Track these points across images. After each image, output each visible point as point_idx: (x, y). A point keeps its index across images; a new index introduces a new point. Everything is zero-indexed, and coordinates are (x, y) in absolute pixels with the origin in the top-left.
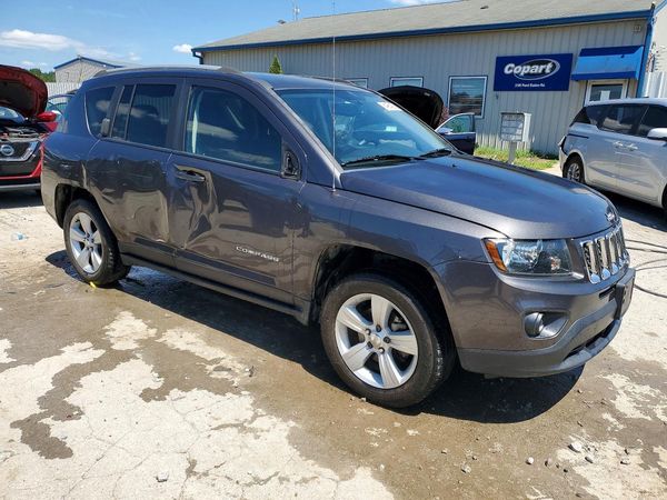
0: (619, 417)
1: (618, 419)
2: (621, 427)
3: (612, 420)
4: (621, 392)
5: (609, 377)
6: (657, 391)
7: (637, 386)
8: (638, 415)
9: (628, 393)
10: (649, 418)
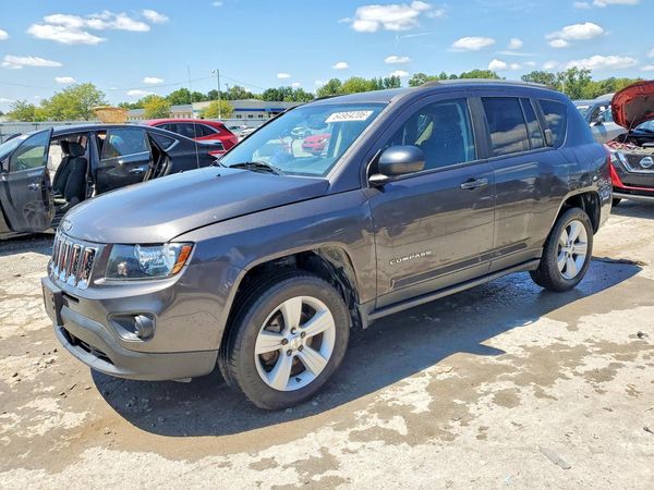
0: (43, 395)
1: (43, 393)
2: (35, 390)
3: (46, 389)
4: (59, 411)
5: (83, 415)
6: (30, 435)
7: (51, 425)
8: (30, 405)
9: (53, 414)
10: (20, 408)
